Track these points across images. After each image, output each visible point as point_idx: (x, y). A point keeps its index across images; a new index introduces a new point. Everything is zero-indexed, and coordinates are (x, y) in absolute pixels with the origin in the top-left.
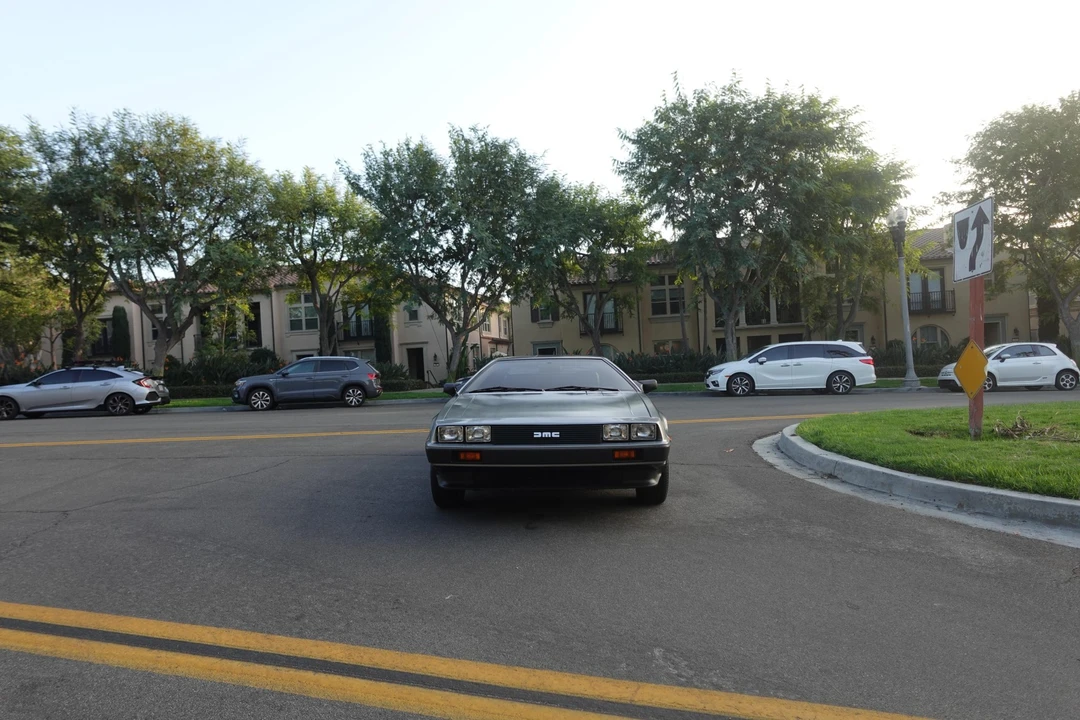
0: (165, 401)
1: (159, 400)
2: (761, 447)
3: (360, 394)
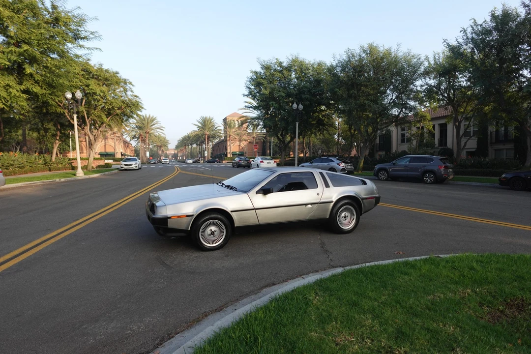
3: (432, 177)
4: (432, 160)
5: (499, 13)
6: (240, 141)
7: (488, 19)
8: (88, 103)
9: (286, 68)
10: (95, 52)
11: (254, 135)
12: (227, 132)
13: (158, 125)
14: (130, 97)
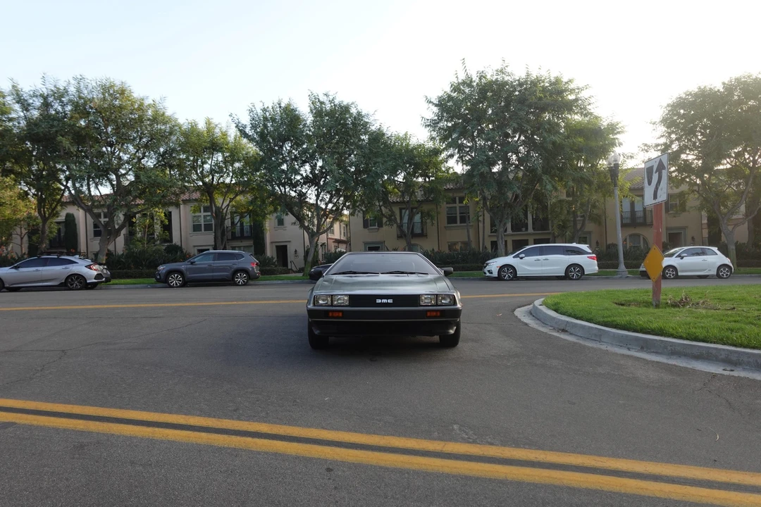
0: (108, 280)
1: (104, 279)
2: (520, 313)
3: (245, 277)
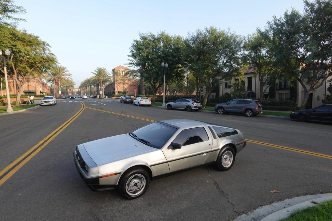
1: (198, 108)
3: (251, 113)
4: (250, 102)
5: (289, 13)
6: (124, 84)
7: (283, 16)
8: (15, 59)
9: (157, 39)
10: (21, 22)
11: (133, 81)
12: (115, 78)
13: (67, 72)
14: (47, 54)
